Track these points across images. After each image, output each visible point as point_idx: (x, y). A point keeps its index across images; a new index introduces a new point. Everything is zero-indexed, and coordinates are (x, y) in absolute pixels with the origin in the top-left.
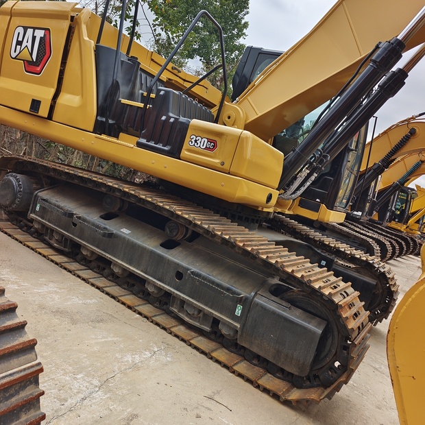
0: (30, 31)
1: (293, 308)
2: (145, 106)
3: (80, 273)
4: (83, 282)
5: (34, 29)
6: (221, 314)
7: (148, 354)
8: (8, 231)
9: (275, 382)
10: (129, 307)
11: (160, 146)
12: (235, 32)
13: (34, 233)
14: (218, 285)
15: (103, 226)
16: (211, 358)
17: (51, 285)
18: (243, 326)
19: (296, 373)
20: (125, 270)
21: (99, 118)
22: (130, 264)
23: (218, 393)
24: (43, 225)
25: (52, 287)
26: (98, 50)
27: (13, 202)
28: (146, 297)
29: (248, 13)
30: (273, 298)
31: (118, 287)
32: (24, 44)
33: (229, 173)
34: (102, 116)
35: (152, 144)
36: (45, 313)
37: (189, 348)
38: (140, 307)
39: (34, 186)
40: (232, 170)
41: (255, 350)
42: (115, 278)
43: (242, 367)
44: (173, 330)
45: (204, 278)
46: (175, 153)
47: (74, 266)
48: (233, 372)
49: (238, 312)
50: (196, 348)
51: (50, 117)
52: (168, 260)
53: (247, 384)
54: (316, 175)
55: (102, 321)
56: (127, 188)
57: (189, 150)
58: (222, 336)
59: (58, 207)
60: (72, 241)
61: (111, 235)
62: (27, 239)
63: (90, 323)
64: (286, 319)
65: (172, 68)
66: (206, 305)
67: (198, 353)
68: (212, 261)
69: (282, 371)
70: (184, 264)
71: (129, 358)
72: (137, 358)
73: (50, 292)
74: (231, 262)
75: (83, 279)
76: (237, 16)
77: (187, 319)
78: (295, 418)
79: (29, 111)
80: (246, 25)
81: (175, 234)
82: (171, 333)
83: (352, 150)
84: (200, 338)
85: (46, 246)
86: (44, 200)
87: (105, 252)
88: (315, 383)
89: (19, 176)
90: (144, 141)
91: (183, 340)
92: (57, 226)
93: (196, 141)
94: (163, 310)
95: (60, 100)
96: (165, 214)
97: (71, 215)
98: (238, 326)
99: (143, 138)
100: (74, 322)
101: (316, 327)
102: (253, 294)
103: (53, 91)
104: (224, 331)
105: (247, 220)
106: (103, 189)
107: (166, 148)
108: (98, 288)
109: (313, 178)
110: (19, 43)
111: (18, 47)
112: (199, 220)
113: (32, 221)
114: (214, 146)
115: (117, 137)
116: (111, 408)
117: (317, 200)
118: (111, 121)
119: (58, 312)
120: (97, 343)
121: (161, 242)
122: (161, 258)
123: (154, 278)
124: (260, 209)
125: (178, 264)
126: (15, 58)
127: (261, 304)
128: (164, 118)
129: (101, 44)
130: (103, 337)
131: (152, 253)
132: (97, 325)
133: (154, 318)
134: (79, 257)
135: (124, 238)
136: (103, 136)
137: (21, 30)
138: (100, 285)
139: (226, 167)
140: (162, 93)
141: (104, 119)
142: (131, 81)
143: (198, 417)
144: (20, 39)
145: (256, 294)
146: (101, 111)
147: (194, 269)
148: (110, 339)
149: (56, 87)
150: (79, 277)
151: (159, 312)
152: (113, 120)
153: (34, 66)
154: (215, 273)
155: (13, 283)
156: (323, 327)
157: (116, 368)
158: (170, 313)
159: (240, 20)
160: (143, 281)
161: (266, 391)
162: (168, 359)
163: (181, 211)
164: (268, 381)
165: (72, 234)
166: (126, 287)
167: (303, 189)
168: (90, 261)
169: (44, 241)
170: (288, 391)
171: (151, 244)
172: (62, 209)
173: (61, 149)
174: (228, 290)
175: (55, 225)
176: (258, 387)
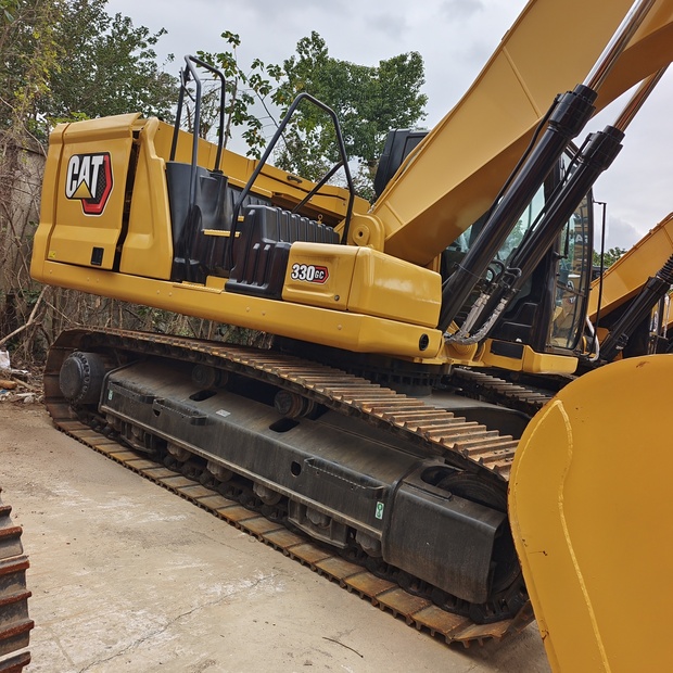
0: (86, 160)
1: (455, 498)
2: (233, 234)
3: (167, 481)
4: (171, 493)
5: (91, 155)
6: (356, 518)
7: (248, 583)
8: (75, 433)
9: (442, 616)
10: (232, 523)
11: (254, 286)
12: (408, 113)
13: (109, 432)
14: (348, 476)
15: (193, 409)
16: (346, 587)
17: (123, 499)
18: (387, 533)
19: (470, 600)
20: (225, 470)
21: (177, 260)
22: (231, 461)
23: (348, 633)
24: (119, 419)
25: (124, 501)
26: (170, 170)
27: (79, 392)
28: (257, 506)
29: (423, 82)
30: (426, 486)
31: (220, 497)
32: (81, 177)
33: (347, 311)
34: (181, 256)
35: (244, 284)
36: (108, 534)
37: (315, 574)
38: (249, 522)
39: (107, 366)
40: (351, 305)
41: (409, 569)
42: (214, 484)
43: (393, 598)
44: (292, 550)
45: (330, 468)
46: (275, 293)
47: (159, 473)
48: (378, 605)
49: (379, 513)
50: (324, 574)
51: (116, 268)
52: (280, 448)
53: (399, 623)
54: (506, 302)
55: (188, 542)
56: (217, 350)
57: (293, 286)
58: (364, 554)
59: (135, 390)
60: (156, 437)
61: (203, 421)
62: (100, 442)
63: (170, 546)
64: (444, 515)
65: (288, 178)
66: (335, 508)
67: (327, 582)
68: (342, 443)
69: (454, 599)
70: (301, 450)
71: (218, 589)
72: (230, 589)
73: (120, 508)
74: (371, 442)
75: (171, 490)
76: (407, 89)
77: (312, 533)
78: (468, 667)
79: (90, 264)
80: (422, 101)
81: (287, 409)
82: (289, 556)
83: (560, 257)
84: (333, 560)
85: (124, 449)
86: (117, 383)
87: (198, 447)
88: (501, 614)
89: (85, 355)
90: (234, 282)
91: (306, 564)
92: (135, 418)
93: (300, 272)
94: (282, 524)
95: (128, 244)
96: (272, 382)
97: (150, 399)
98: (380, 533)
99: (233, 277)
100: (146, 544)
101: (487, 522)
102: (396, 482)
103: (117, 233)
104: (365, 545)
105: (406, 380)
106: (192, 358)
107: (262, 288)
108: (190, 500)
109: (501, 306)
110: (75, 177)
111: (75, 182)
112: (312, 383)
113: (104, 415)
114: (324, 275)
115: (204, 282)
116: (178, 652)
117: (518, 340)
118: (192, 262)
119: (127, 533)
120: (174, 571)
121: (271, 423)
122: (269, 445)
123: (264, 476)
124: (417, 361)
125: (293, 452)
126: (71, 198)
127: (408, 497)
128: (257, 246)
129: (176, 161)
130: (185, 563)
131: (258, 440)
132: (180, 547)
133: (265, 536)
134: (167, 459)
135: (221, 423)
136: (185, 284)
137: (76, 160)
138: (192, 494)
139: (342, 301)
140: (252, 212)
141: (183, 261)
142: (217, 204)
143: (308, 664)
144: (76, 172)
145: (400, 483)
146: (179, 249)
147: (314, 456)
148: (194, 565)
149: (121, 227)
150: (165, 486)
151: (275, 526)
152: (195, 259)
153: (93, 204)
154: (344, 459)
155: (70, 499)
156: (498, 523)
157: (195, 602)
158: (291, 528)
159: (413, 95)
160: (250, 482)
161: (424, 629)
162: (278, 589)
163: (286, 373)
164: (431, 615)
165: (155, 427)
166: (230, 495)
167: (488, 326)
168: (183, 464)
169: (121, 442)
170: (461, 628)
171: (255, 427)
172: (139, 393)
173: (156, 314)
174: (362, 481)
175: (132, 417)
176: (413, 624)
